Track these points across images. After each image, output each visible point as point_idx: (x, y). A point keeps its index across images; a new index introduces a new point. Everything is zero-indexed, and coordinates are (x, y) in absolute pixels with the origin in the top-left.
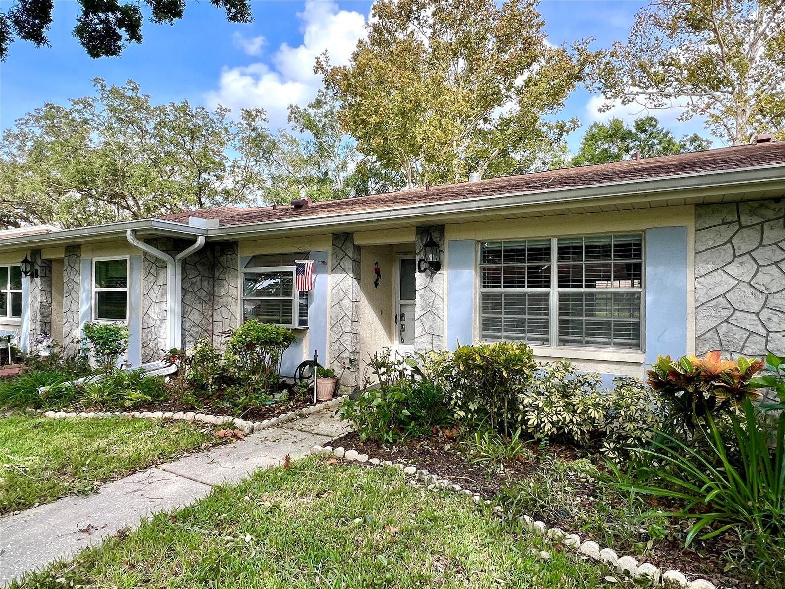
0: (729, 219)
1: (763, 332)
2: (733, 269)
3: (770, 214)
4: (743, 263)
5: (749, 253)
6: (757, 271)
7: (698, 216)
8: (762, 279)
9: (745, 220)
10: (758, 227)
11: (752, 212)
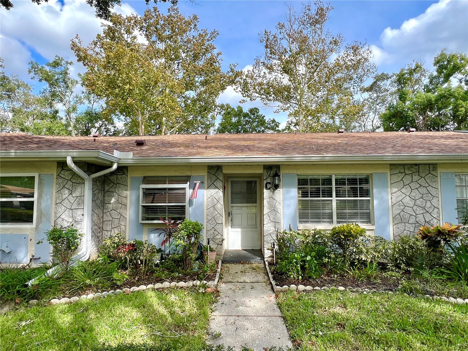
0: (402, 171)
1: (414, 214)
2: (403, 190)
3: (414, 170)
4: (406, 188)
5: (408, 184)
6: (411, 191)
7: (391, 169)
8: (413, 194)
9: (407, 172)
10: (411, 175)
11: (409, 169)
